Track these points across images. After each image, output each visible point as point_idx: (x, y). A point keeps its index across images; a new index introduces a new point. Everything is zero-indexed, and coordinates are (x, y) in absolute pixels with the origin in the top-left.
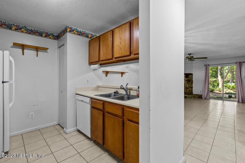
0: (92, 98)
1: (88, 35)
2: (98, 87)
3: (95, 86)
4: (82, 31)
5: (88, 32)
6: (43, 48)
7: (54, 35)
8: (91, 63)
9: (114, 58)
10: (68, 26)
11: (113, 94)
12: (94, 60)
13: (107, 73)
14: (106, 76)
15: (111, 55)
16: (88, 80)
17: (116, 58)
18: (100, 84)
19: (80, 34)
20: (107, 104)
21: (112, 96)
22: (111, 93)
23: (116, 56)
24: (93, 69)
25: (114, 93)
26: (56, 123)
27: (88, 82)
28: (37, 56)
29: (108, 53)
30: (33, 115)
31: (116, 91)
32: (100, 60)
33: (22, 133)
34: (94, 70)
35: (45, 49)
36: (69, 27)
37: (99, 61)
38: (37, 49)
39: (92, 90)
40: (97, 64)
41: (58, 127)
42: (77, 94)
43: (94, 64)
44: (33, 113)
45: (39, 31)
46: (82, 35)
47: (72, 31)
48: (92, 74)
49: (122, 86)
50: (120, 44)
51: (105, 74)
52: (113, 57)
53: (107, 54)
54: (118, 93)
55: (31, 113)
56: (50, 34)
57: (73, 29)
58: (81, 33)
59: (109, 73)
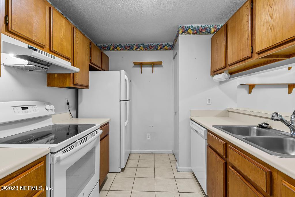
0: (208, 131)
1: (210, 29)
2: (229, 111)
3: (222, 109)
4: (200, 27)
5: (209, 25)
6: (157, 63)
7: (169, 45)
8: (214, 73)
9: (255, 53)
10: (180, 26)
11: (255, 128)
12: (218, 67)
13: (251, 87)
14: (250, 92)
15: (247, 49)
16: (209, 100)
17: (260, 53)
18: (233, 106)
19: (197, 31)
20: (231, 149)
21: (254, 132)
22: (250, 127)
23: (258, 48)
24: (219, 82)
25: (258, 127)
26: (171, 151)
27: (209, 103)
28: (153, 73)
29: (242, 48)
30: (149, 136)
31: (264, 123)
32: (227, 65)
33: (141, 153)
34: (221, 83)
35: (159, 64)
36: (182, 26)
37: (225, 68)
38: (153, 65)
39: (216, 116)
40: (223, 72)
41: (172, 158)
42: (192, 120)
43: (219, 73)
44: (149, 134)
45: (154, 45)
46: (201, 32)
47: (185, 31)
48: (217, 89)
49: (277, 114)
50: (272, 18)
51: (246, 90)
52: (252, 52)
53: (240, 50)
54: (269, 128)
55: (148, 134)
56: (166, 44)
57: (186, 28)
58: (199, 30)
59: (256, 86)
